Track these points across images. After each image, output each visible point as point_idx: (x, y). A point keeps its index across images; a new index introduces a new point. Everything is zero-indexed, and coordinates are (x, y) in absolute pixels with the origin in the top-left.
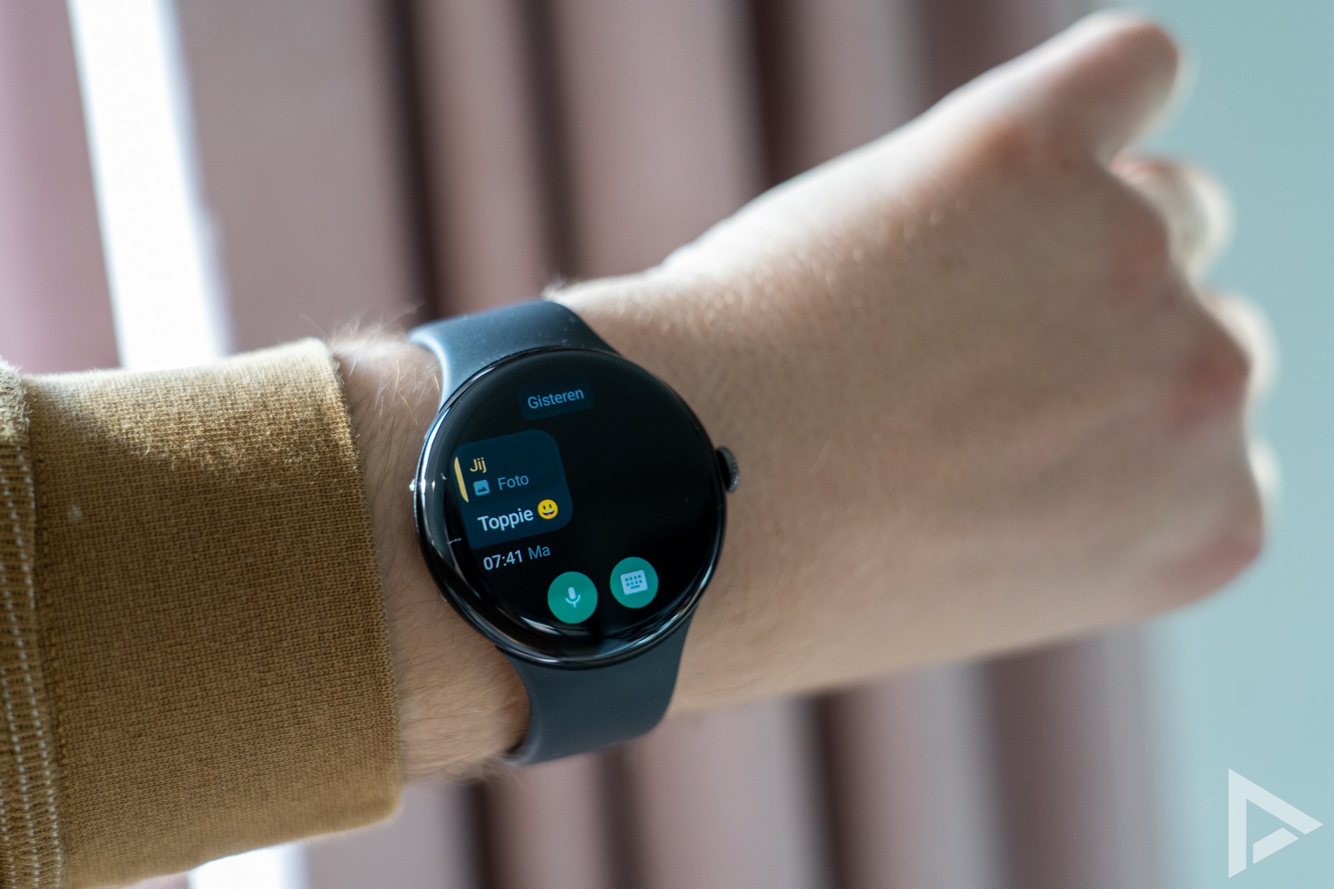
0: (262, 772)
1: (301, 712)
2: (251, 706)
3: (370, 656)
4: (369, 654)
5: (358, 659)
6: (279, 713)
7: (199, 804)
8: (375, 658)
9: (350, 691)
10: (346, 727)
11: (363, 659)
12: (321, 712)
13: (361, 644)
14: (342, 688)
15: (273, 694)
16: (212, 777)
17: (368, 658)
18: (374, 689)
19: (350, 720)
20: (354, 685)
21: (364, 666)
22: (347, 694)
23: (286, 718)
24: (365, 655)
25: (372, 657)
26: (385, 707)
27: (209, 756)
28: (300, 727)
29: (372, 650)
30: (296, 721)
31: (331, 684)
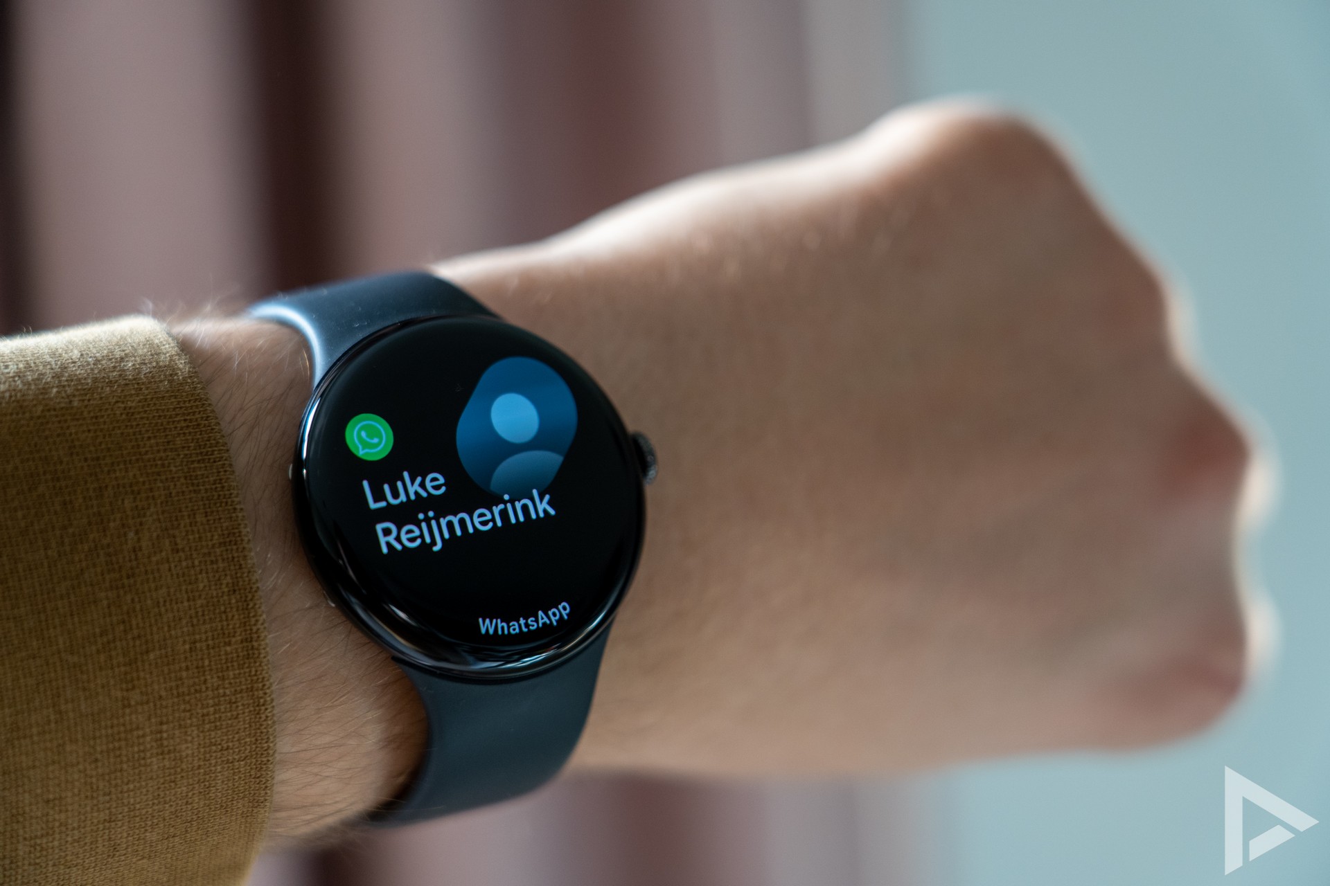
0: (113, 818)
1: (166, 739)
2: (110, 731)
3: (248, 670)
4: (247, 668)
5: (234, 674)
6: (141, 740)
7: (37, 861)
8: (253, 673)
9: (223, 713)
10: (216, 758)
11: (240, 674)
12: (189, 738)
13: (238, 656)
14: (215, 710)
15: (137, 718)
16: (57, 824)
17: (245, 673)
18: (250, 711)
19: (221, 750)
20: (228, 706)
21: (241, 682)
22: (220, 717)
23: (148, 746)
24: (243, 668)
25: (250, 671)
26: (262, 733)
27: (57, 796)
28: (164, 759)
29: (250, 663)
30: (160, 751)
31: (203, 705)
